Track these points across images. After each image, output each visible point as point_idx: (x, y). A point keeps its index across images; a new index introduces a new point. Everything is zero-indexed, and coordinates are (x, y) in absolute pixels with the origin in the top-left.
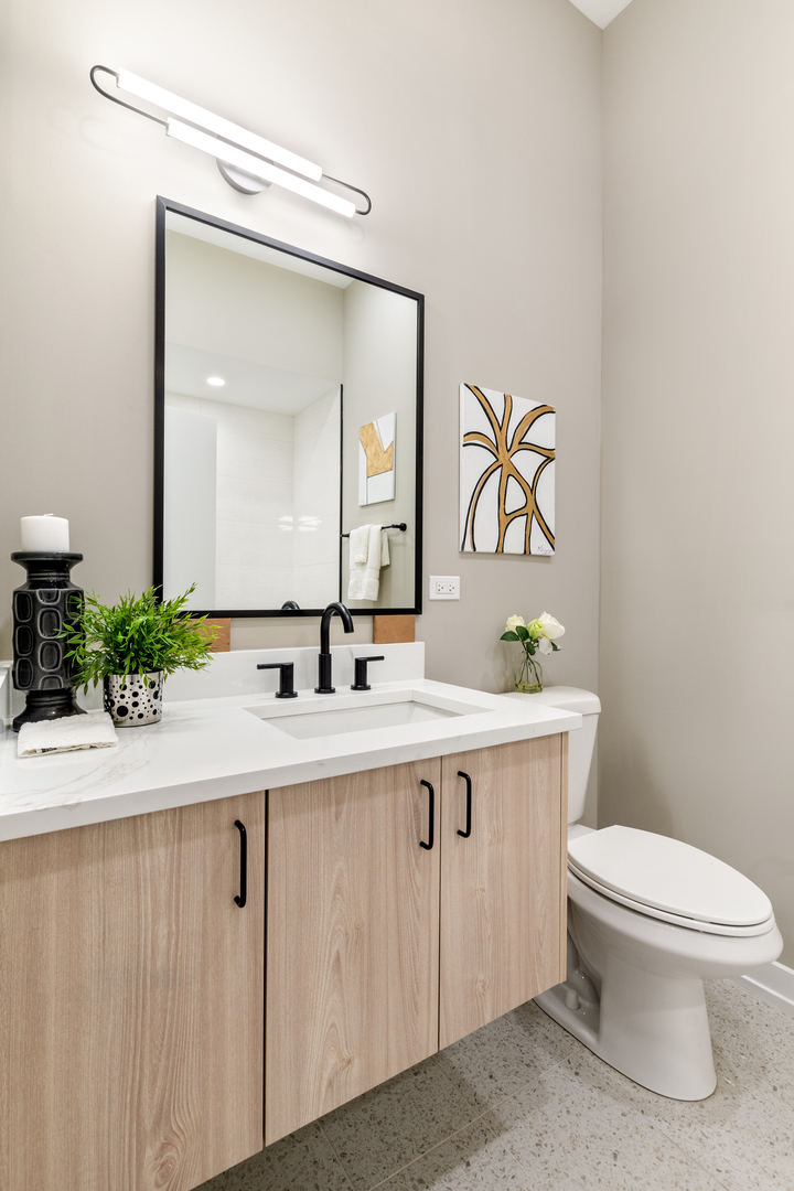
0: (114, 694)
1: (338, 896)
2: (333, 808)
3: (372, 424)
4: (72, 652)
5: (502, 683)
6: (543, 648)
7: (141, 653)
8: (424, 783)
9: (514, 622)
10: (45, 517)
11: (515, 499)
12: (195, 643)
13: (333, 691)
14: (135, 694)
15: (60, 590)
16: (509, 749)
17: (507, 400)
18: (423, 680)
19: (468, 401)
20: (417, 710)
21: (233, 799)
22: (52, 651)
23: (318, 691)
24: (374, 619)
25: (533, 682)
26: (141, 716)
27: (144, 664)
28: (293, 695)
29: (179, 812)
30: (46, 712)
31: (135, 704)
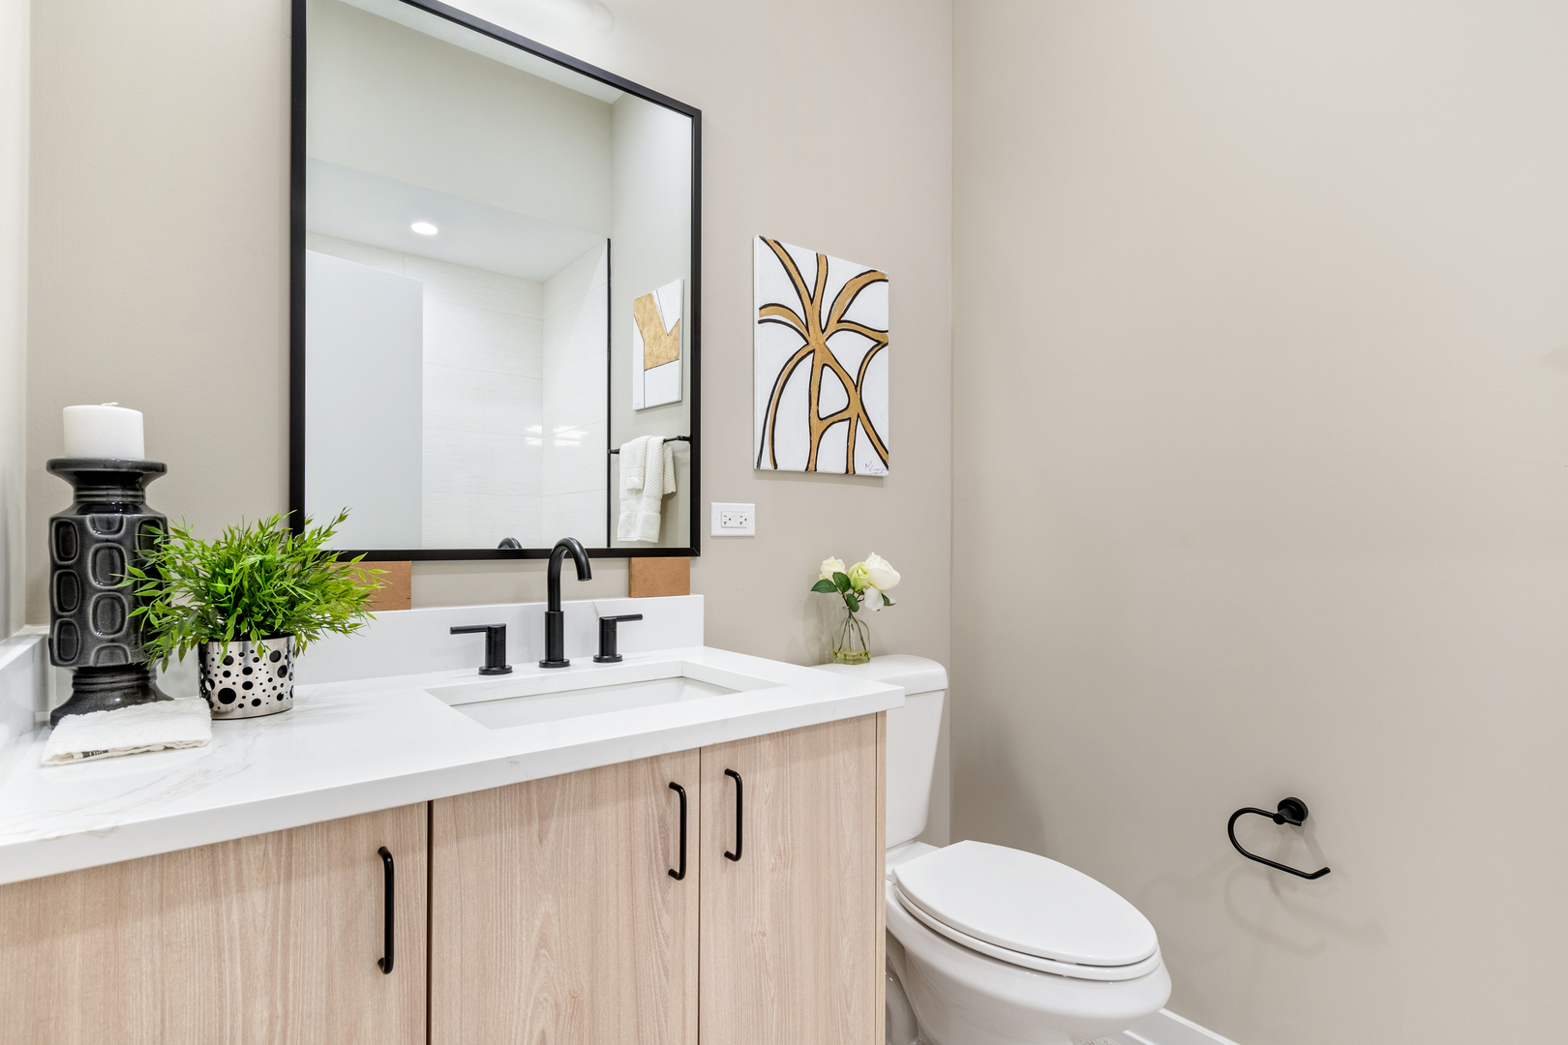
0: (215, 671)
1: (543, 951)
2: (535, 826)
3: (650, 295)
4: (143, 609)
5: (815, 651)
6: (871, 602)
7: (255, 609)
8: (673, 786)
9: (831, 567)
10: (103, 407)
11: (834, 397)
12: (344, 594)
13: (566, 664)
14: (248, 671)
15: (126, 516)
16: (801, 736)
17: (820, 260)
18: (702, 647)
19: (766, 261)
20: (688, 689)
21: (375, 815)
22: (113, 608)
23: (544, 665)
24: (630, 562)
25: (856, 648)
26: (257, 702)
27: (259, 625)
28: (505, 670)
29: (288, 836)
30: (102, 698)
31: (248, 686)
